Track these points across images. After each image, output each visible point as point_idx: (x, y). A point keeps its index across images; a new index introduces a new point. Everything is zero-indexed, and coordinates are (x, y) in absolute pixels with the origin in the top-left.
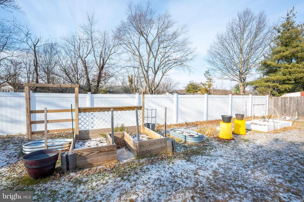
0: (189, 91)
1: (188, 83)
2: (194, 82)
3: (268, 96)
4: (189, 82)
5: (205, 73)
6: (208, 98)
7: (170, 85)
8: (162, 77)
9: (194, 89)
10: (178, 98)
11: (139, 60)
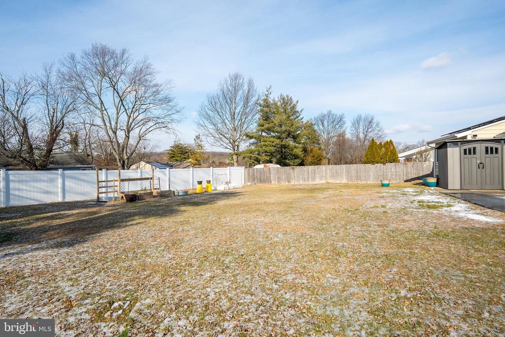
0: (173, 157)
1: (172, 144)
2: (182, 142)
3: (243, 167)
4: (174, 143)
5: (195, 138)
6: (193, 171)
7: (145, 148)
8: (138, 142)
9: (182, 154)
10: (169, 171)
11: (100, 116)
